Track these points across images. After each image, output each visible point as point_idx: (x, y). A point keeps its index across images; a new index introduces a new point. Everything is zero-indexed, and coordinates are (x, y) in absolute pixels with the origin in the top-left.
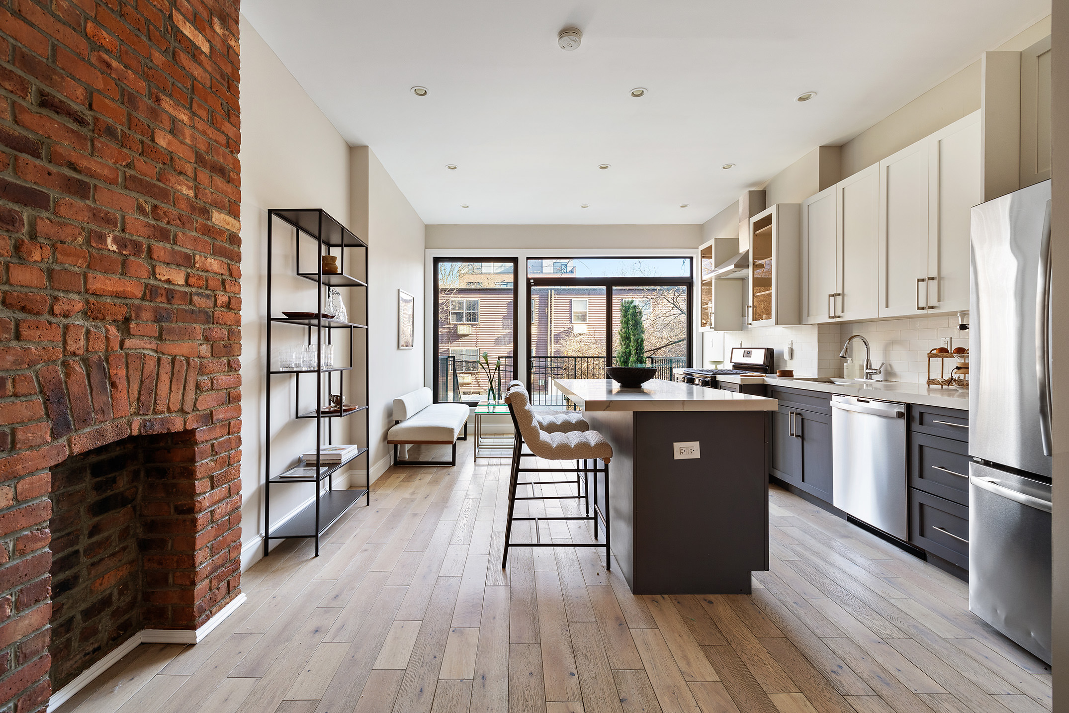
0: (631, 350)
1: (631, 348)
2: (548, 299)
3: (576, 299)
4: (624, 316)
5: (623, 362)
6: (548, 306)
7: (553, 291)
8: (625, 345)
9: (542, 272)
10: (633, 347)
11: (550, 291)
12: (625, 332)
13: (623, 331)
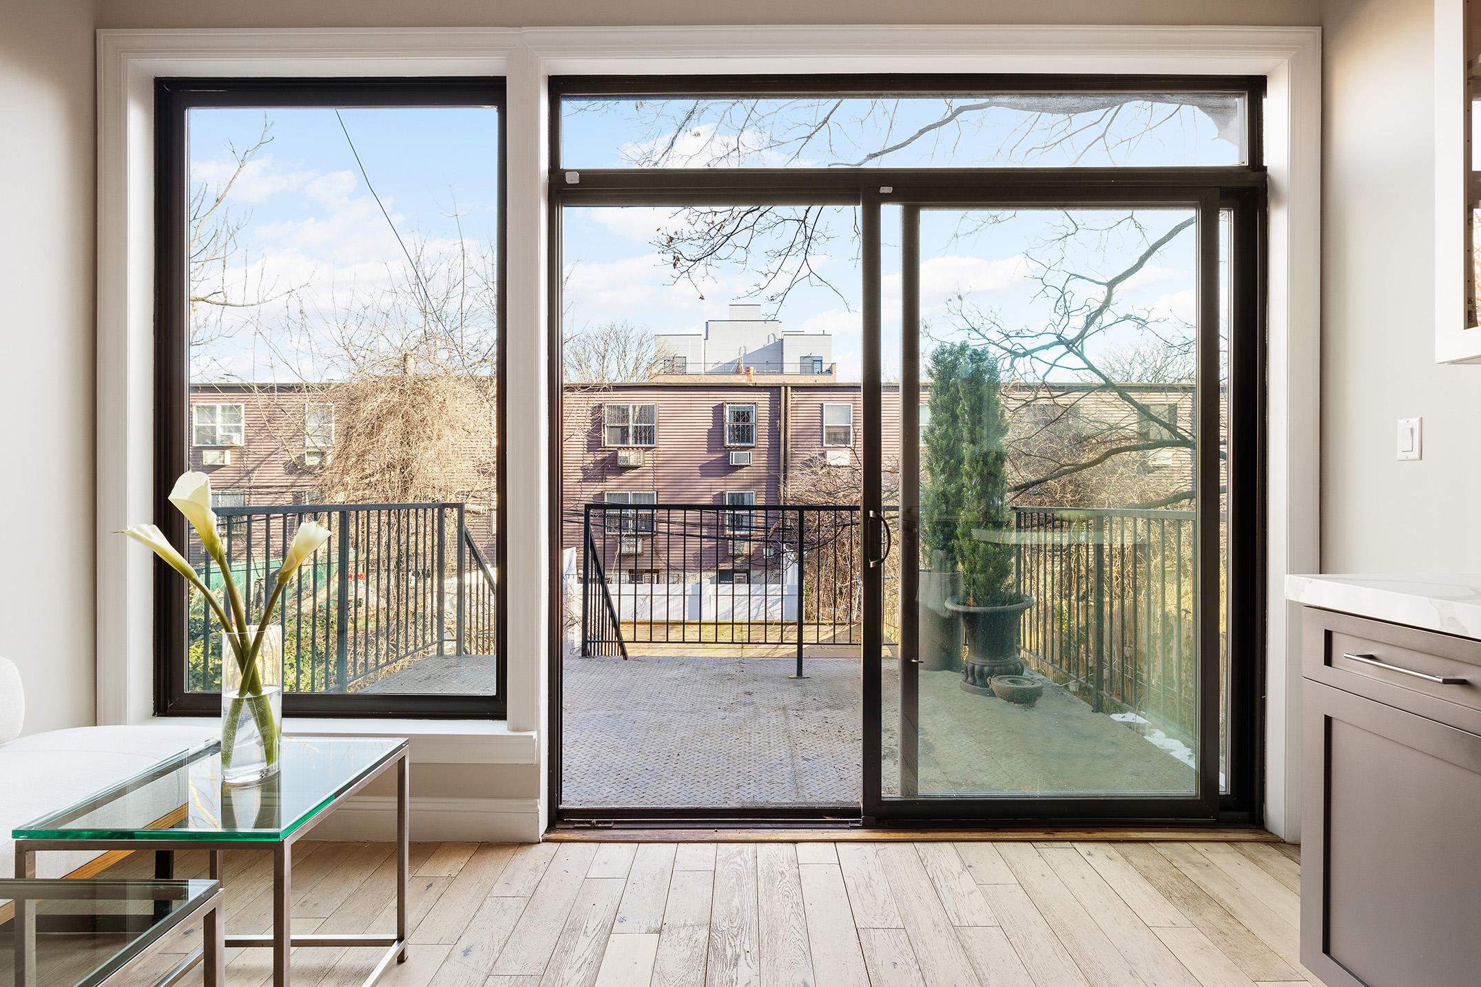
0: (963, 485)
1: (965, 480)
2: (780, 404)
3: (830, 404)
4: (942, 388)
5: (938, 523)
6: (780, 416)
7: (789, 389)
8: (943, 471)
9: (782, 372)
10: (971, 478)
11: (783, 388)
12: (945, 436)
13: (937, 432)
